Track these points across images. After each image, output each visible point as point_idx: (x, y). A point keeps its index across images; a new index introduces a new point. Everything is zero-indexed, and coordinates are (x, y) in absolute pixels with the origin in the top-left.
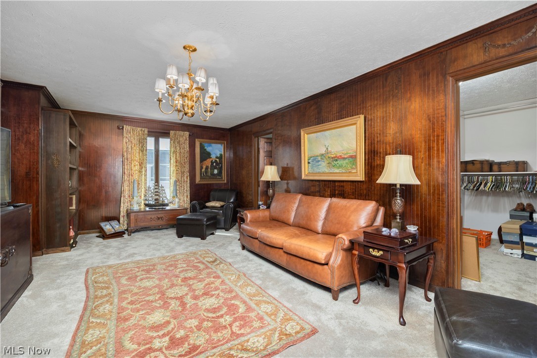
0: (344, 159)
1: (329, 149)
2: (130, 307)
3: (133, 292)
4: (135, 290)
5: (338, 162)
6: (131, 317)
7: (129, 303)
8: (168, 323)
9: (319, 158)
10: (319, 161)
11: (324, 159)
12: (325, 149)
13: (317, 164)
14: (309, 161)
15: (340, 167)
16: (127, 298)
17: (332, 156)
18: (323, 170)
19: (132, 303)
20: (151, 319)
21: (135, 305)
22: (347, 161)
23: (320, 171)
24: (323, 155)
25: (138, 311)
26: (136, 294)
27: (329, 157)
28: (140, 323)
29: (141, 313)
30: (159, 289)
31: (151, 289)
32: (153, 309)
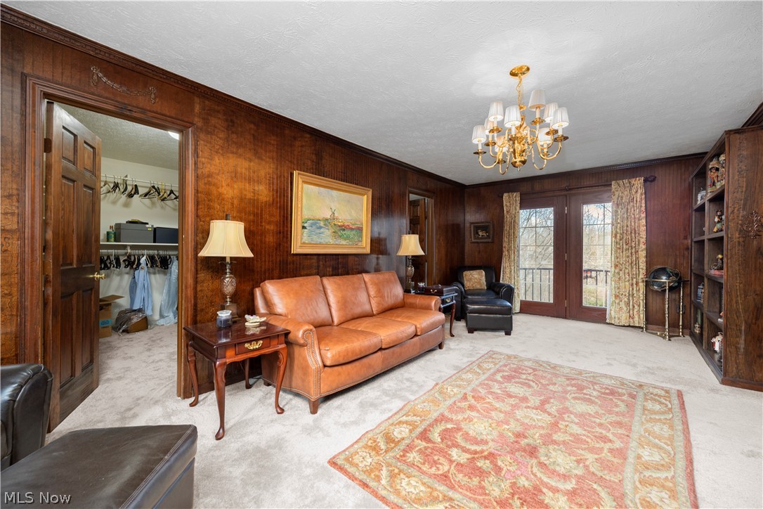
0: (352, 229)
1: (336, 215)
2: (610, 436)
3: (596, 456)
4: (590, 458)
5: (345, 232)
6: (611, 423)
7: (610, 441)
8: (575, 398)
9: (322, 224)
10: (321, 228)
11: (327, 226)
12: (331, 213)
13: (318, 231)
14: (305, 225)
15: (347, 238)
16: (611, 451)
17: (339, 224)
18: (327, 241)
19: (605, 439)
20: (590, 410)
21: (601, 433)
22: (354, 232)
23: (322, 241)
24: (327, 220)
25: (600, 425)
26: (592, 450)
27: (335, 225)
28: (603, 412)
29: (598, 421)
30: (551, 435)
31: (564, 442)
32: (581, 415)
